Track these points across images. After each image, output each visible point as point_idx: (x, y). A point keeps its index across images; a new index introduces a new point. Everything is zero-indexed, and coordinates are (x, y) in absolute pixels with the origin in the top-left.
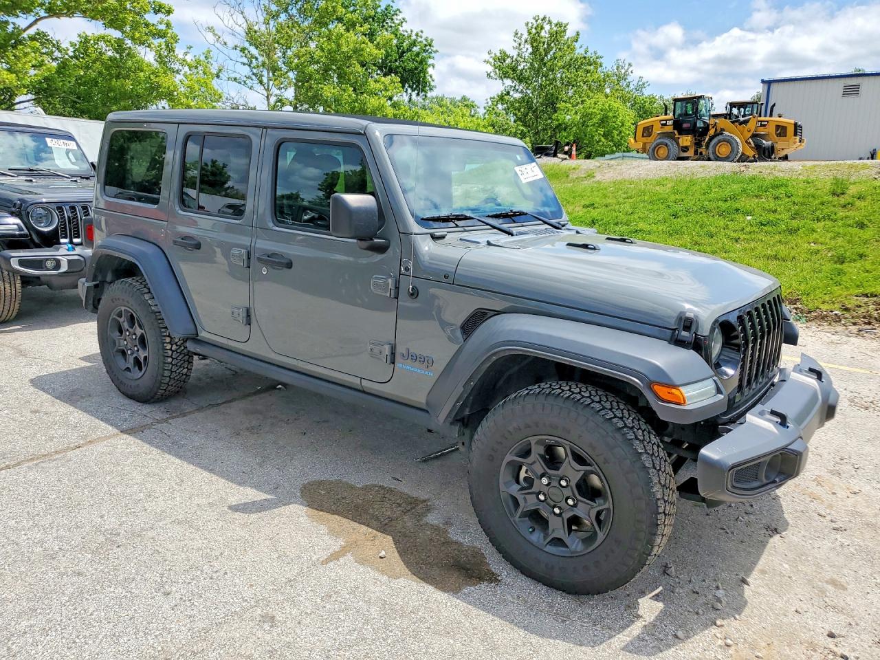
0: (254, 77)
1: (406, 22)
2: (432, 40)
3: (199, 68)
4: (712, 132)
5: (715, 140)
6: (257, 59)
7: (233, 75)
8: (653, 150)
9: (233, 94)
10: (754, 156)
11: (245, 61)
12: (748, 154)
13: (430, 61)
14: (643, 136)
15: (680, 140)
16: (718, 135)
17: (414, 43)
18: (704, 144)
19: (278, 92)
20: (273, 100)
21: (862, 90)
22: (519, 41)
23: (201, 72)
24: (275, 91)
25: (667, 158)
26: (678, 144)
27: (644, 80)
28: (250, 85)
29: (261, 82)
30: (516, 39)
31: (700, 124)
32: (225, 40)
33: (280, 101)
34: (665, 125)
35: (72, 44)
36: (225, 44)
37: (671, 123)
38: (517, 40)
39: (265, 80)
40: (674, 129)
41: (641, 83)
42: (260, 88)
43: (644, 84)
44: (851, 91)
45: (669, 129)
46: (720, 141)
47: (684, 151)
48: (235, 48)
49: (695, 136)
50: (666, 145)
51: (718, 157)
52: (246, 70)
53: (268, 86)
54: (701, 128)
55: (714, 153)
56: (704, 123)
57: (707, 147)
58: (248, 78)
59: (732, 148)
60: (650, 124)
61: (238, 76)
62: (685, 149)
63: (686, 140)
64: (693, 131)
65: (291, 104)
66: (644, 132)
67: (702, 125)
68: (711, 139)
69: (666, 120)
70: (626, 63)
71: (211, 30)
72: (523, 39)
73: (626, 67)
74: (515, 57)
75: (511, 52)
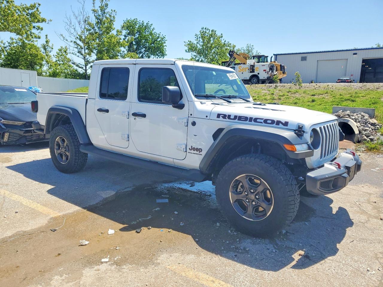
11: (75, 46)
17: (158, 38)
21: (308, 59)
22: (197, 38)
28: (77, 55)
42: (81, 56)
44: (304, 59)
52: (76, 50)
53: (85, 55)
61: (73, 52)
70: (251, 45)
71: (62, 35)
72: (199, 37)
73: (251, 47)
74: (196, 44)
75: (195, 42)
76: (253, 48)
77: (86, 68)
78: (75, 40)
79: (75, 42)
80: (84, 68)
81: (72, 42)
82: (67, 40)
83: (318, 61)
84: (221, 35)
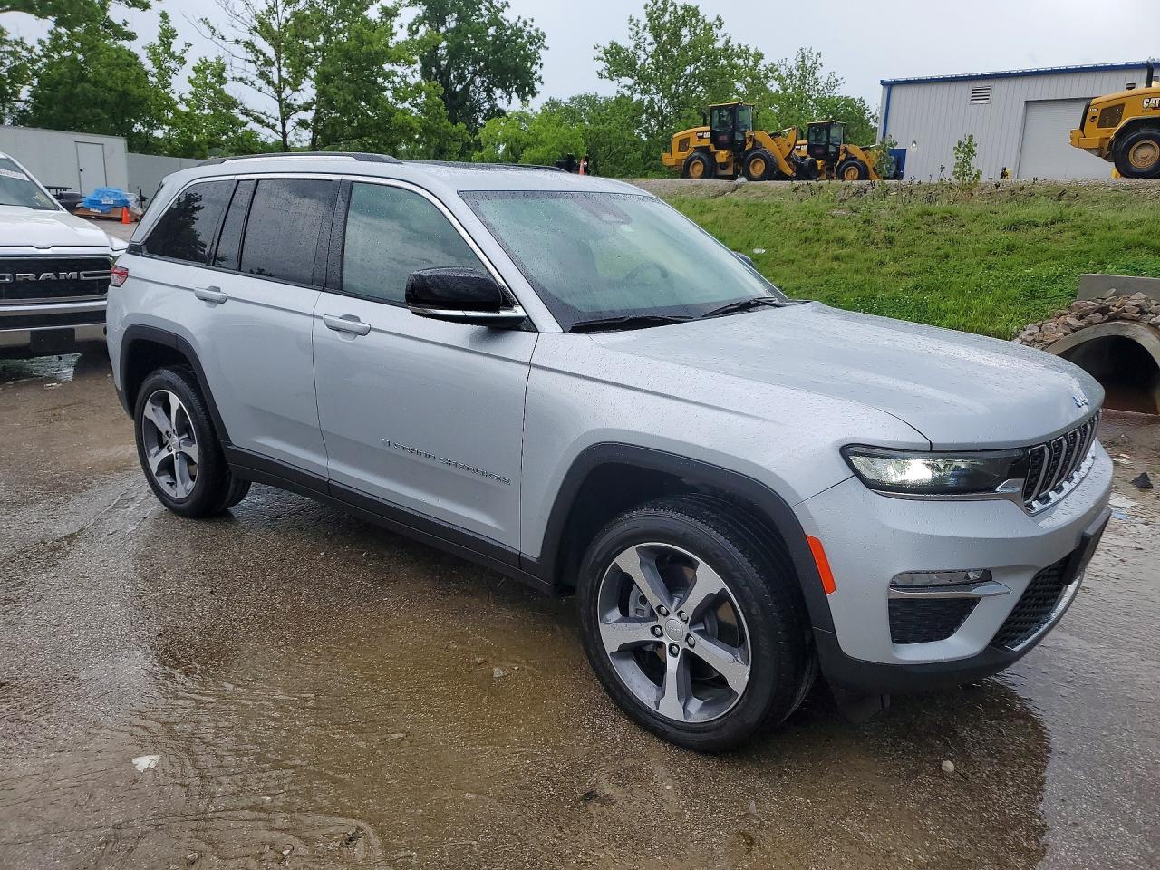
1: (509, 7)
2: (544, 33)
4: (749, 146)
5: (749, 156)
6: (264, 55)
7: (238, 75)
8: (688, 166)
11: (251, 57)
13: (538, 59)
14: (680, 150)
15: (717, 156)
16: (753, 150)
17: (520, 33)
21: (994, 94)
22: (636, 29)
25: (703, 176)
26: (716, 160)
27: (837, 76)
28: (257, 85)
30: (631, 26)
31: (738, 137)
32: (223, 34)
34: (701, 137)
35: (41, 42)
38: (633, 27)
40: (711, 143)
42: (270, 90)
44: (981, 96)
45: (705, 143)
46: (754, 158)
47: (722, 169)
49: (734, 151)
50: (702, 161)
51: (752, 175)
54: (738, 141)
60: (687, 136)
61: (244, 76)
62: (723, 166)
63: (724, 155)
64: (730, 144)
66: (680, 145)
67: (740, 138)
68: (746, 154)
69: (703, 132)
70: (814, 52)
71: (206, 22)
72: (641, 26)
73: (814, 58)
74: (632, 48)
75: (629, 44)
76: (818, 63)
77: (284, 126)
78: (247, 37)
79: (247, 43)
80: (279, 128)
81: (237, 42)
82: (223, 38)
83: (1027, 102)
84: (718, 19)
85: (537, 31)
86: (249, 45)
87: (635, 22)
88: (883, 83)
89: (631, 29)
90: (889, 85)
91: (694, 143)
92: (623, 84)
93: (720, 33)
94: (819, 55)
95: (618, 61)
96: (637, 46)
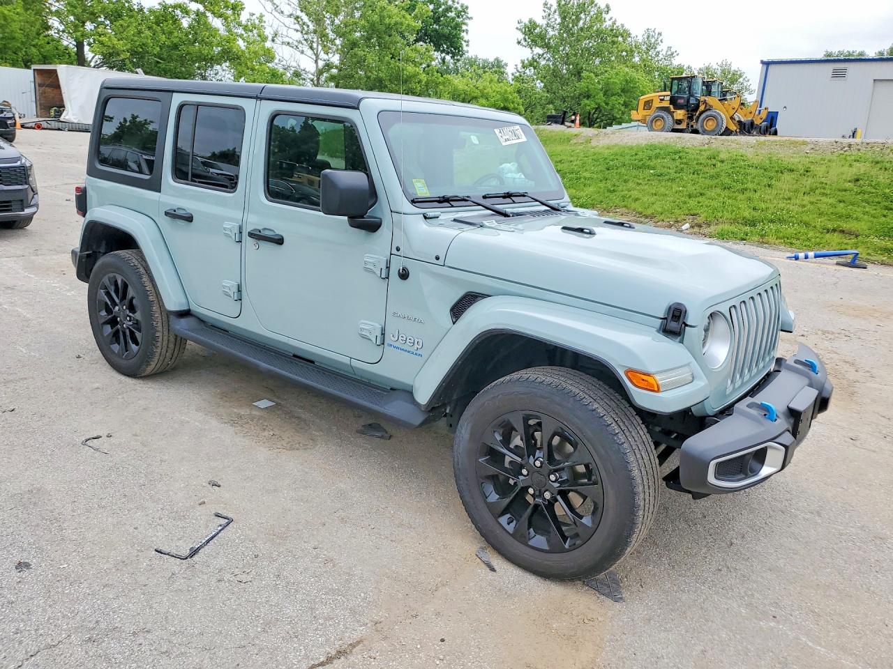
0: (304, 42)
2: (467, 8)
3: (254, 32)
4: (702, 108)
5: (704, 115)
6: (308, 26)
7: (286, 40)
8: (652, 122)
9: (286, 57)
10: (736, 131)
11: (297, 27)
12: (731, 128)
13: (464, 27)
14: (644, 109)
15: (675, 114)
16: (706, 110)
17: (450, 9)
18: (694, 117)
19: (325, 57)
20: (321, 64)
21: (849, 74)
22: (549, 11)
23: (256, 35)
24: (322, 55)
25: (662, 130)
26: (673, 117)
27: (673, 50)
28: (301, 49)
29: (311, 48)
30: (545, 9)
31: (692, 101)
32: (282, 10)
33: (327, 65)
34: (663, 100)
36: (282, 12)
37: (668, 98)
38: (547, 10)
39: (315, 45)
40: (670, 104)
41: (669, 53)
42: (309, 52)
43: (672, 54)
44: (839, 74)
45: (666, 104)
46: (707, 116)
47: (679, 124)
48: (290, 16)
49: (688, 111)
50: (663, 118)
51: (706, 130)
52: (298, 36)
53: (317, 51)
54: (693, 104)
55: (702, 126)
56: (697, 100)
57: (697, 121)
58: (300, 42)
59: (718, 123)
60: (651, 99)
61: (291, 41)
62: (679, 122)
63: (680, 114)
64: (685, 106)
65: (337, 67)
66: (645, 106)
67: (695, 102)
68: (700, 114)
69: (664, 96)
70: (657, 32)
72: (553, 10)
73: (656, 37)
74: (544, 26)
75: (541, 22)
76: (659, 39)
83: (874, 80)
84: (608, 7)
85: (462, 6)
86: (297, 18)
87: (548, 6)
88: (763, 62)
89: (545, 11)
90: (767, 64)
91: (657, 104)
92: (535, 53)
93: (607, 17)
94: (660, 34)
95: (532, 34)
96: (548, 25)
